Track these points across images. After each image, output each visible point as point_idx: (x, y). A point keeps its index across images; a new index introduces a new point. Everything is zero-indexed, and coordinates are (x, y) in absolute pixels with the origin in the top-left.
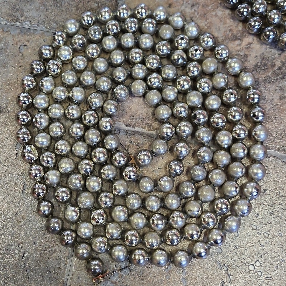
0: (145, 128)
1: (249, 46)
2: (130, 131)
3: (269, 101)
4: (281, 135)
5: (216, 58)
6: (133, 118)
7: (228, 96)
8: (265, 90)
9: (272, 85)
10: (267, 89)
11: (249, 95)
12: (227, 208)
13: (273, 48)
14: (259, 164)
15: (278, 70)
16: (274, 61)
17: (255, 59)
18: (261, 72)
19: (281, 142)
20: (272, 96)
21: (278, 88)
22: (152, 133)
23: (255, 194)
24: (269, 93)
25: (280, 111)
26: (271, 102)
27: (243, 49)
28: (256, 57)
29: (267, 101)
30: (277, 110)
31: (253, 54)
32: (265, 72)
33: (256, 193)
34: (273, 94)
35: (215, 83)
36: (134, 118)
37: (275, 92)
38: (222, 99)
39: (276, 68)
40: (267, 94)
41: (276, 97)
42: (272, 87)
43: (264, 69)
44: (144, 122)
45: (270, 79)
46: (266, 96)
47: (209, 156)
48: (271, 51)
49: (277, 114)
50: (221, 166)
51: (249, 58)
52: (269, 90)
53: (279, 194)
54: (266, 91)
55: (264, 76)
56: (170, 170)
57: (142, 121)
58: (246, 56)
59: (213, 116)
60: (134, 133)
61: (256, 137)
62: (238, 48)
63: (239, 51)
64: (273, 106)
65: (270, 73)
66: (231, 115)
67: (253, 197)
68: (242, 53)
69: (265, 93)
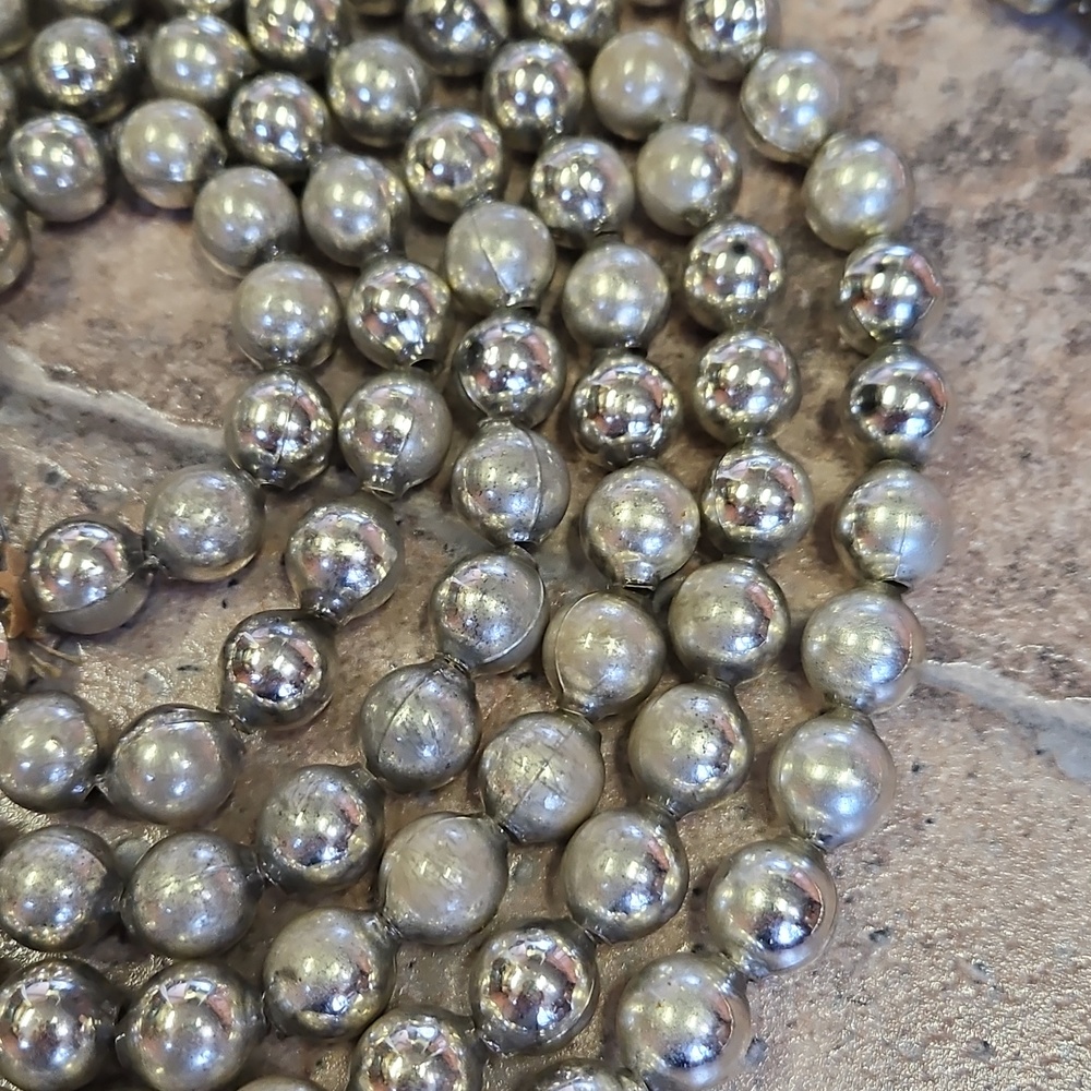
0: (161, 405)
1: (914, 22)
2: (71, 410)
3: (995, 351)
4: (1046, 573)
5: (689, 45)
6: (106, 333)
7: (720, 262)
8: (981, 283)
9: (1027, 258)
10: (991, 276)
11: (854, 277)
12: (562, 1006)
13: (1067, 50)
14: (853, 730)
15: (1079, 174)
16: (1062, 124)
17: (945, 97)
18: (970, 178)
19: (1040, 617)
20: (1021, 326)
21: (1063, 282)
22: (198, 440)
23: (786, 933)
24: (1001, 306)
25: (1058, 418)
26: (1005, 361)
27: (873, 39)
28: (951, 87)
29: (982, 348)
30: (1038, 414)
31: (933, 72)
32: (998, 179)
33: (798, 932)
34: (1030, 313)
35: (649, 181)
36: (111, 334)
37: (1044, 304)
38: (675, 282)
39: (1069, 165)
40: (989, 311)
41: (1046, 338)
42: (1026, 273)
43: (989, 163)
44: (171, 367)
45: (1023, 223)
46: (978, 318)
47: (513, 623)
48: (1048, 69)
49: (1033, 435)
50: (583, 699)
51: (905, 90)
52: (1004, 287)
53: (976, 974)
54: (984, 290)
55: (981, 201)
56: (232, 677)
57: (157, 362)
58: (887, 75)
59: (596, 373)
60: (88, 424)
61: (862, 547)
62: (849, 27)
63: (847, 42)
64: (1015, 386)
65: (1025, 191)
66: (716, 381)
67: (767, 955)
68: (865, 59)
69: (976, 300)
